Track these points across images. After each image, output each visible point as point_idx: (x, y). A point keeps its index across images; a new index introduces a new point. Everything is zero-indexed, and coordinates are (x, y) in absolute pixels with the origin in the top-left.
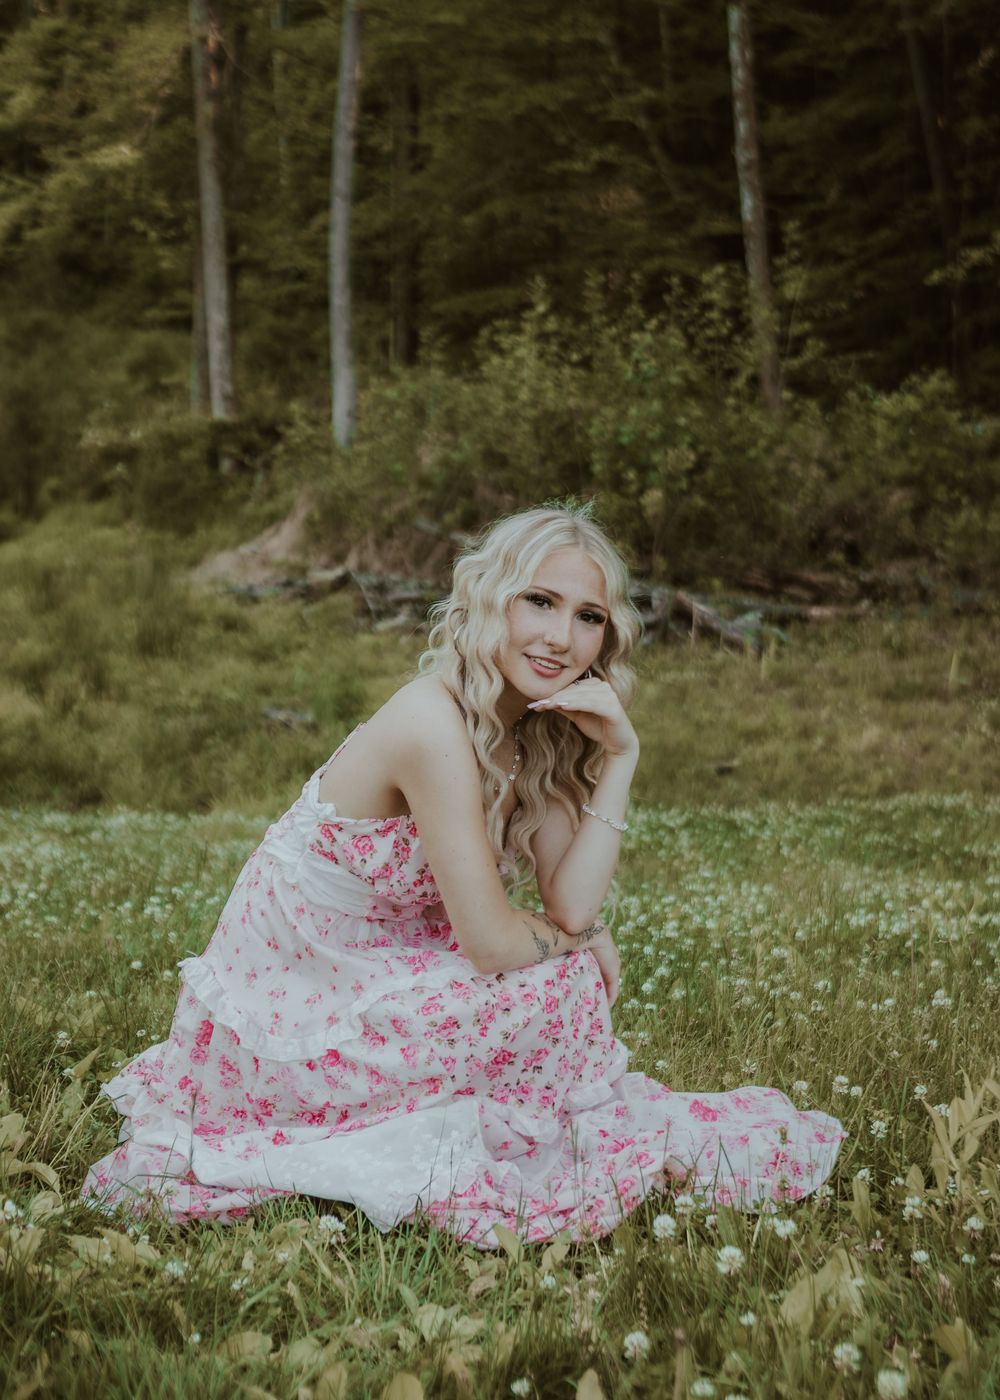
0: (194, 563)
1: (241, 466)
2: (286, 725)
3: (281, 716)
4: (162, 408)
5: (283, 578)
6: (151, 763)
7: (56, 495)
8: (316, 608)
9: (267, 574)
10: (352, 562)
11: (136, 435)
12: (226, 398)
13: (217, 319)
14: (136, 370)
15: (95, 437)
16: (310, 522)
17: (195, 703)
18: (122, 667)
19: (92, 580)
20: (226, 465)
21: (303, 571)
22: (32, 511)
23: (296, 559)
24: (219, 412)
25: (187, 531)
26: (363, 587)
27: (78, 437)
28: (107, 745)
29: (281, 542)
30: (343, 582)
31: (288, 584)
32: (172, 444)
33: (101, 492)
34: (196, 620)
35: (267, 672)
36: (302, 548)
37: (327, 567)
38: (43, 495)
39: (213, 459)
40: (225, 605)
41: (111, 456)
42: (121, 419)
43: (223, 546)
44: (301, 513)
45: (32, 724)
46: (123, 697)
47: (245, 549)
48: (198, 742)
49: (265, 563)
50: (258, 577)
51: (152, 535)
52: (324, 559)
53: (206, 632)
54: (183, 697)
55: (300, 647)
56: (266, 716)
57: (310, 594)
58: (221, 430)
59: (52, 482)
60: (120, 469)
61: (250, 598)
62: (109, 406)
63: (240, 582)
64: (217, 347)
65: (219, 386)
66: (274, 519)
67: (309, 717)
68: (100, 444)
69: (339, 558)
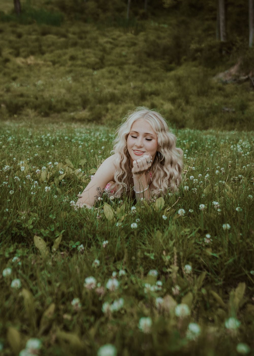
0: (214, 75)
1: (227, 53)
2: (228, 112)
3: (227, 109)
4: (209, 39)
5: (234, 78)
6: (196, 119)
7: (185, 60)
8: (241, 86)
9: (230, 78)
10: (250, 75)
11: (203, 45)
12: (224, 36)
13: (222, 17)
14: (205, 31)
15: (193, 46)
16: (241, 65)
17: (208, 106)
18: (193, 98)
19: (189, 79)
20: (224, 52)
21: (238, 77)
22: (179, 64)
23: (237, 74)
24: (222, 40)
25: (213, 68)
26: (252, 81)
27: (190, 46)
28: (187, 115)
29: (233, 70)
30: (248, 79)
31: (235, 80)
32: (211, 47)
33: (195, 59)
34: (212, 88)
35: (226, 100)
36: (239, 71)
37: (245, 76)
38: (182, 60)
39: (221, 51)
40: (220, 85)
41: (197, 50)
42: (200, 42)
43: (221, 71)
44: (239, 63)
45: (171, 111)
46: (193, 105)
47: (226, 72)
48: (207, 115)
49: (230, 75)
50: (228, 78)
51: (205, 69)
52: (244, 74)
53: (215, 91)
54: (205, 105)
55: (236, 94)
56: (224, 110)
57: (240, 82)
58: (223, 44)
59: (184, 57)
60: (199, 54)
61: (225, 83)
62: (197, 39)
63: (224, 79)
64: (222, 24)
65: (222, 33)
66: (233, 65)
67: (234, 110)
68: (194, 48)
69: (247, 74)
